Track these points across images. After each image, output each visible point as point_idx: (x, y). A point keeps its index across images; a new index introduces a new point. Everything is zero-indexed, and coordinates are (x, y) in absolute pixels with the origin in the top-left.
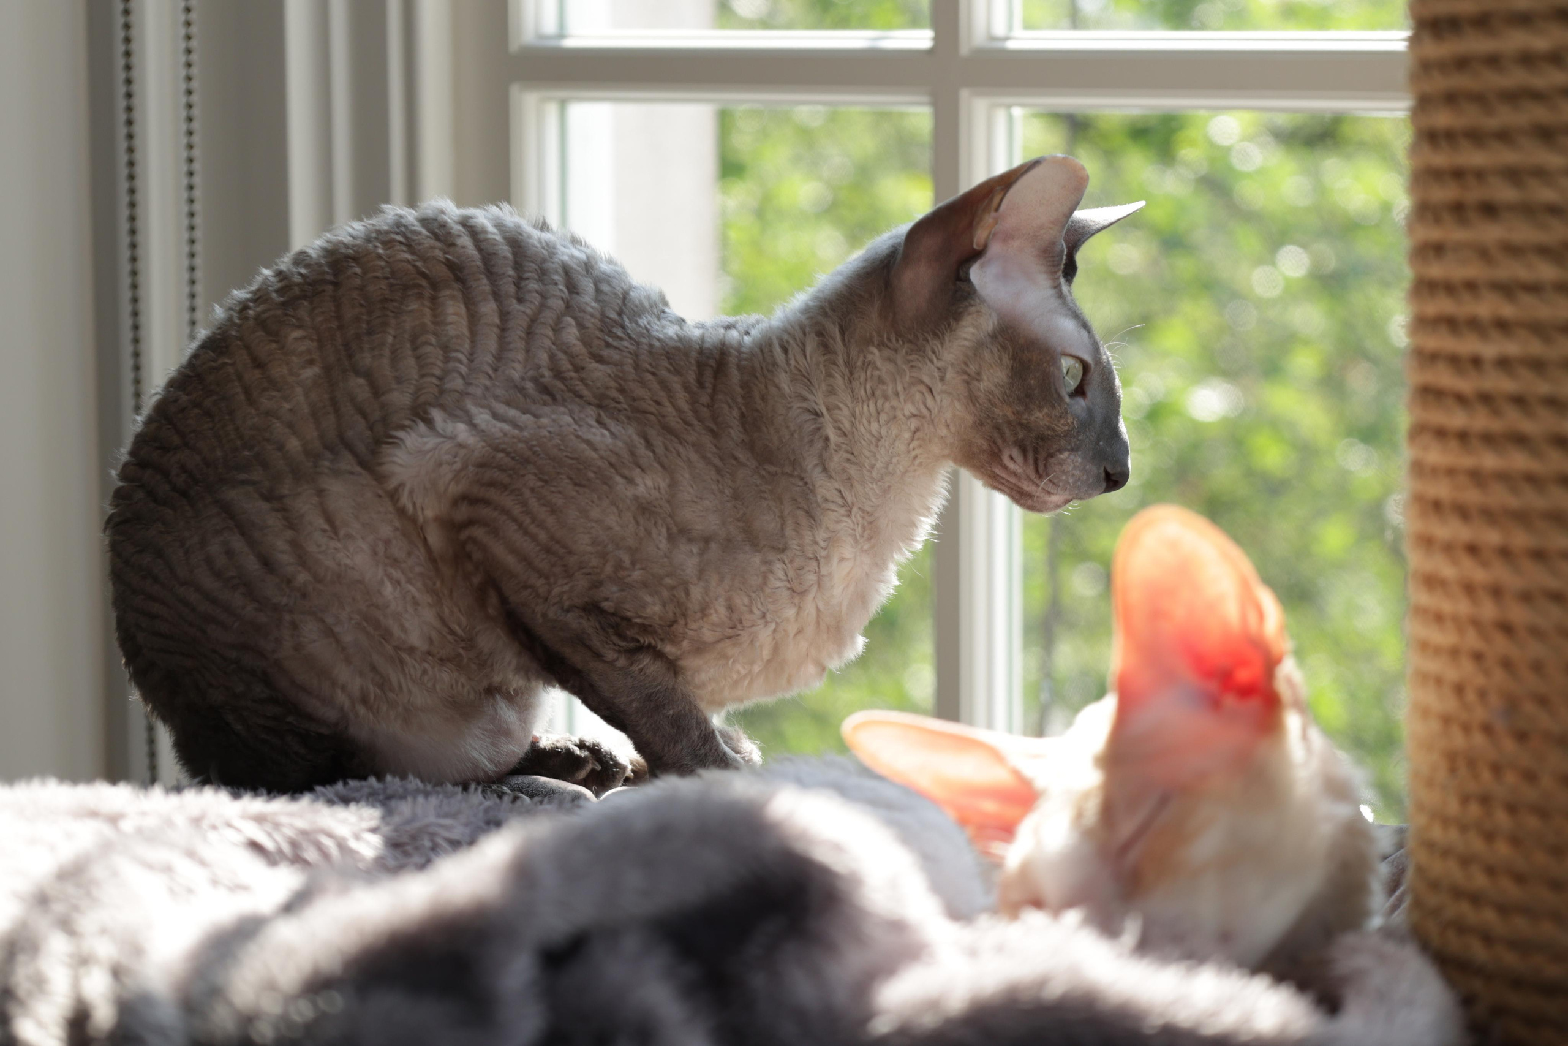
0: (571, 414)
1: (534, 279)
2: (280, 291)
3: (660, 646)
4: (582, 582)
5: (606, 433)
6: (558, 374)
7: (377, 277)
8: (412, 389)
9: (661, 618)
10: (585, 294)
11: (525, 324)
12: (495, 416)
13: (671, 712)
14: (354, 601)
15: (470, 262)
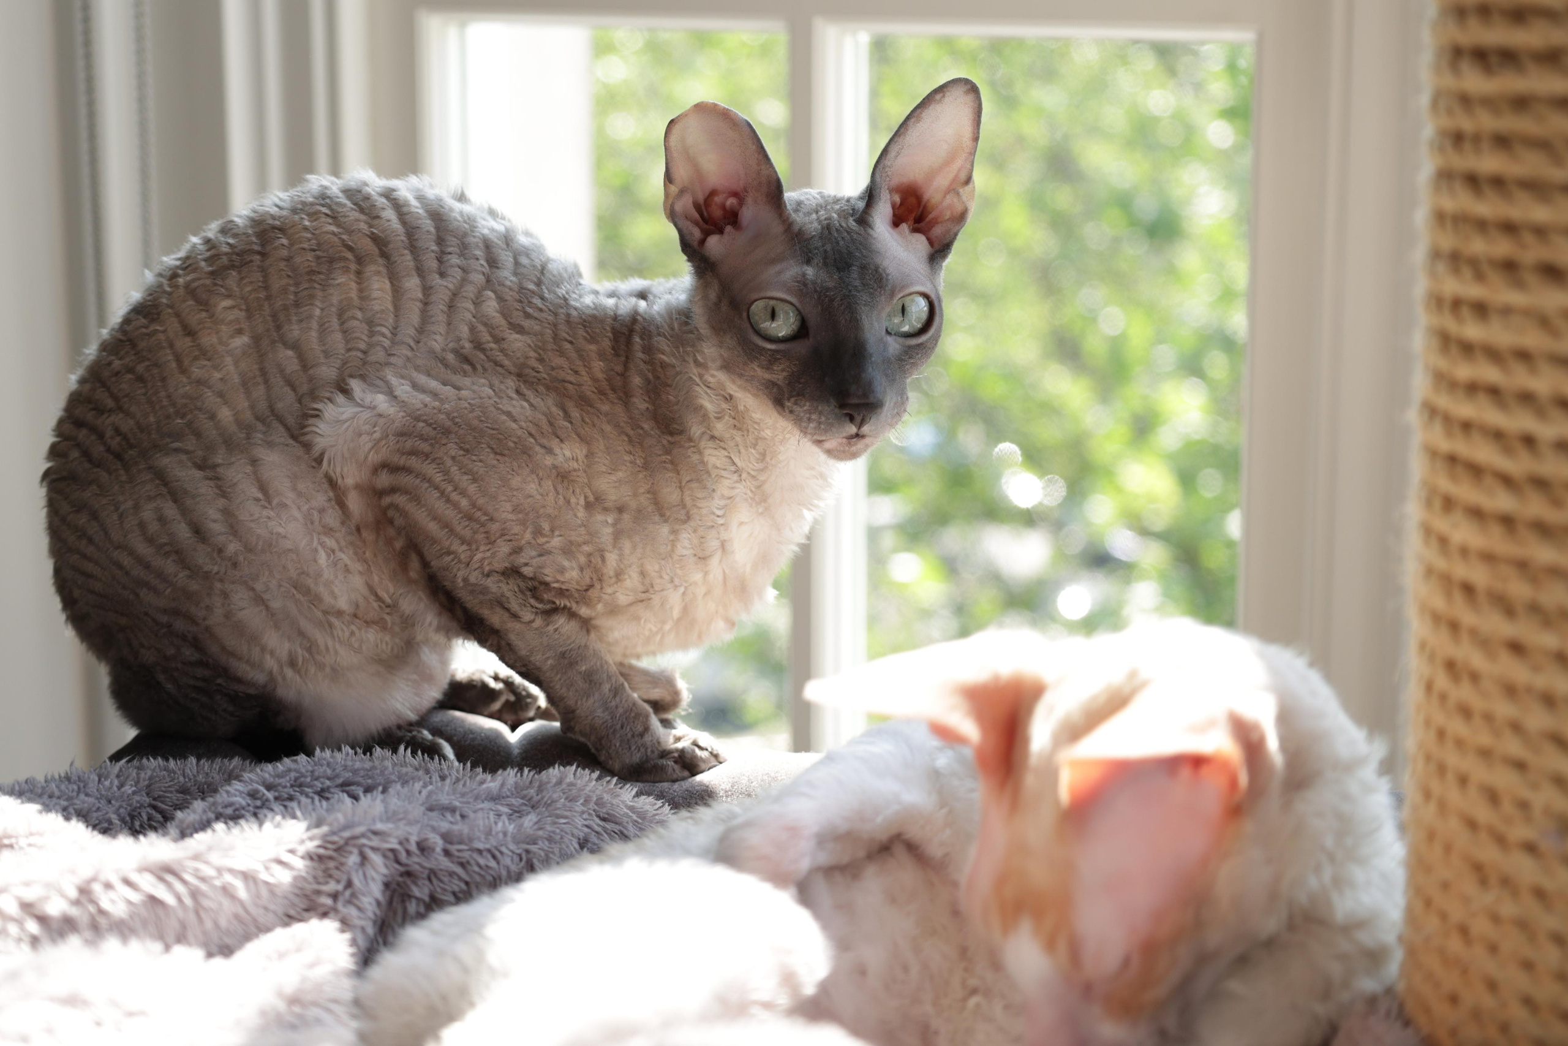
0: (491, 387)
1: (456, 253)
2: (208, 260)
3: (574, 606)
4: (504, 549)
5: (525, 404)
6: (478, 346)
7: (304, 249)
8: (338, 363)
9: (578, 583)
10: (504, 269)
11: (447, 299)
12: (415, 386)
13: (584, 668)
14: (284, 567)
15: (396, 235)
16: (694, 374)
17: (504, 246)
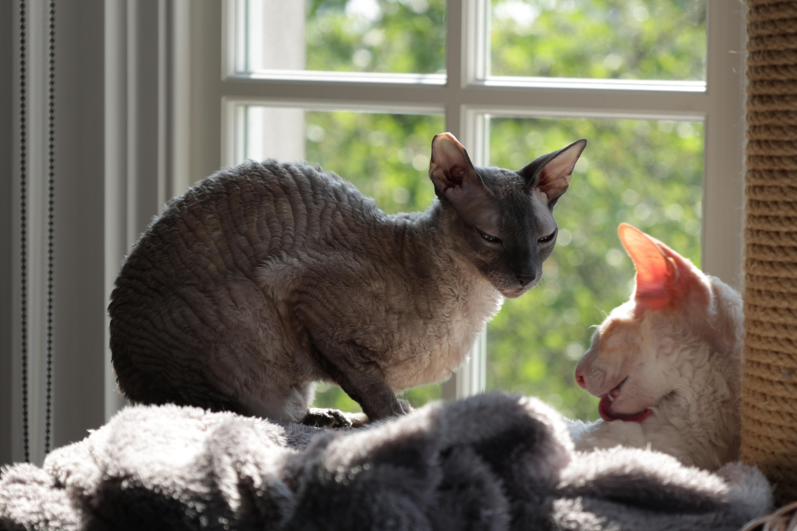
0: (342, 255)
1: (320, 194)
3: (378, 362)
4: (348, 330)
5: (358, 263)
6: (335, 237)
7: (247, 191)
8: (268, 242)
9: (381, 348)
10: (344, 201)
11: (319, 214)
12: (309, 255)
14: (245, 337)
15: (291, 185)
16: (432, 250)
17: (343, 192)
